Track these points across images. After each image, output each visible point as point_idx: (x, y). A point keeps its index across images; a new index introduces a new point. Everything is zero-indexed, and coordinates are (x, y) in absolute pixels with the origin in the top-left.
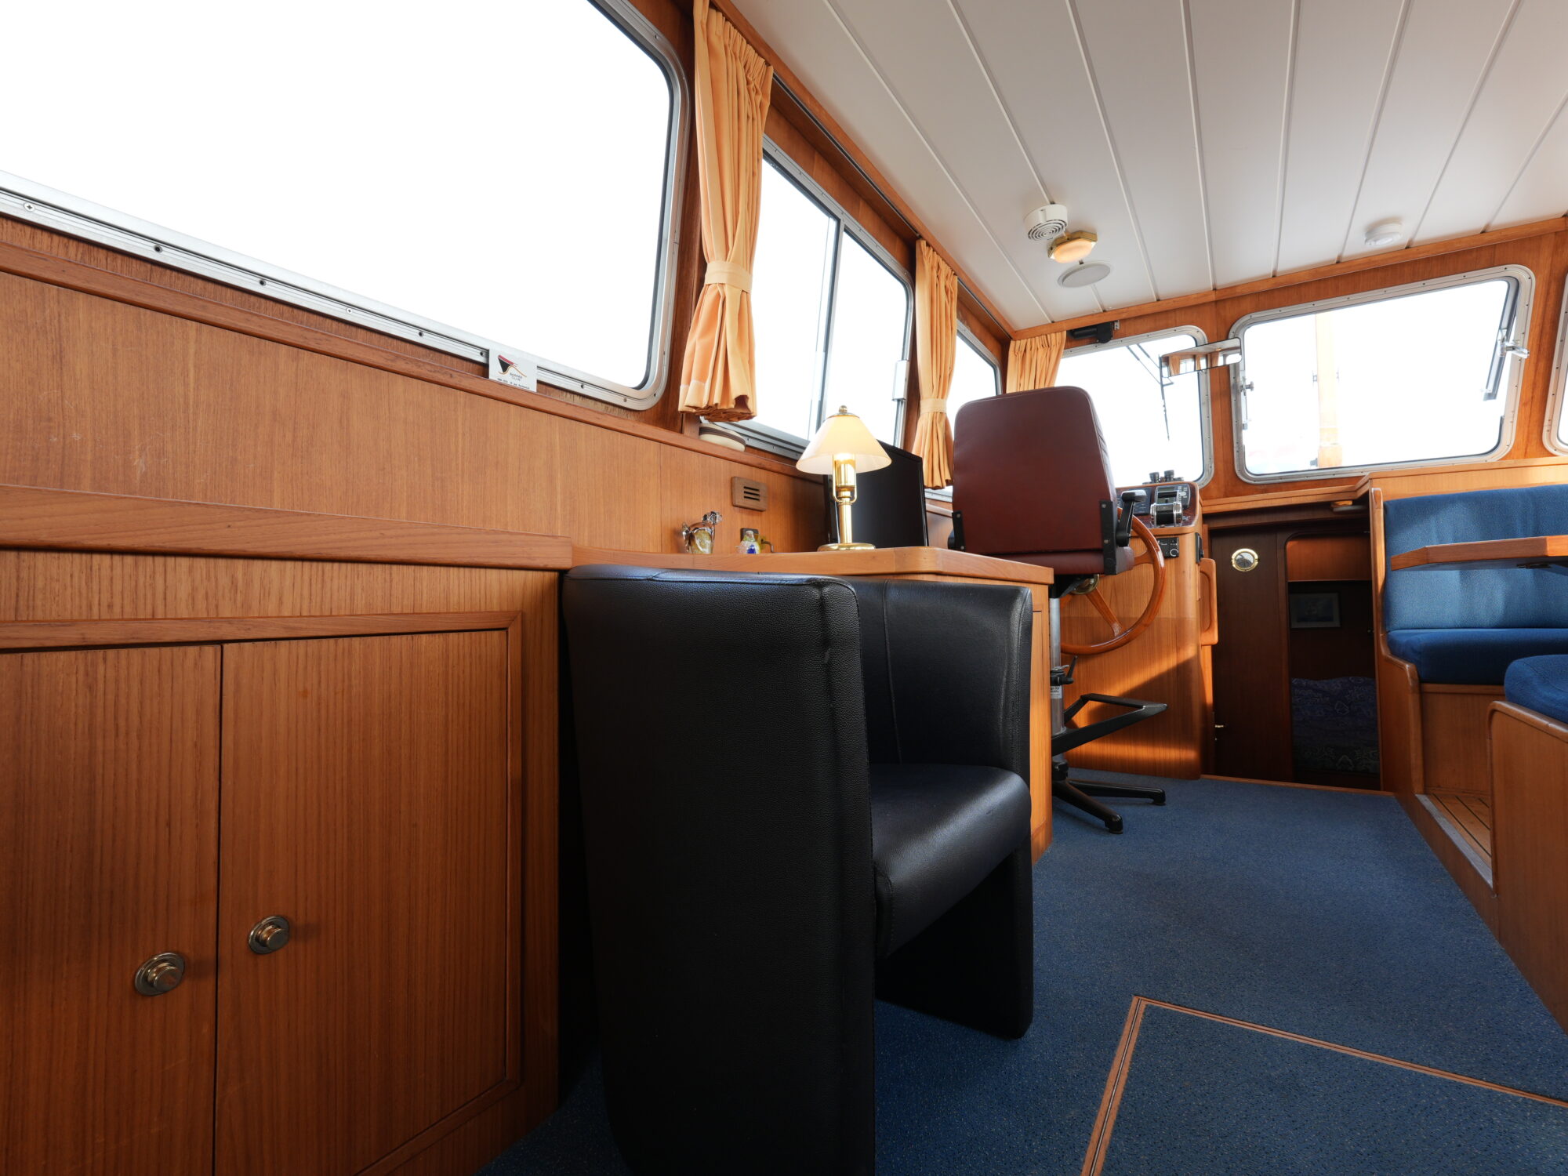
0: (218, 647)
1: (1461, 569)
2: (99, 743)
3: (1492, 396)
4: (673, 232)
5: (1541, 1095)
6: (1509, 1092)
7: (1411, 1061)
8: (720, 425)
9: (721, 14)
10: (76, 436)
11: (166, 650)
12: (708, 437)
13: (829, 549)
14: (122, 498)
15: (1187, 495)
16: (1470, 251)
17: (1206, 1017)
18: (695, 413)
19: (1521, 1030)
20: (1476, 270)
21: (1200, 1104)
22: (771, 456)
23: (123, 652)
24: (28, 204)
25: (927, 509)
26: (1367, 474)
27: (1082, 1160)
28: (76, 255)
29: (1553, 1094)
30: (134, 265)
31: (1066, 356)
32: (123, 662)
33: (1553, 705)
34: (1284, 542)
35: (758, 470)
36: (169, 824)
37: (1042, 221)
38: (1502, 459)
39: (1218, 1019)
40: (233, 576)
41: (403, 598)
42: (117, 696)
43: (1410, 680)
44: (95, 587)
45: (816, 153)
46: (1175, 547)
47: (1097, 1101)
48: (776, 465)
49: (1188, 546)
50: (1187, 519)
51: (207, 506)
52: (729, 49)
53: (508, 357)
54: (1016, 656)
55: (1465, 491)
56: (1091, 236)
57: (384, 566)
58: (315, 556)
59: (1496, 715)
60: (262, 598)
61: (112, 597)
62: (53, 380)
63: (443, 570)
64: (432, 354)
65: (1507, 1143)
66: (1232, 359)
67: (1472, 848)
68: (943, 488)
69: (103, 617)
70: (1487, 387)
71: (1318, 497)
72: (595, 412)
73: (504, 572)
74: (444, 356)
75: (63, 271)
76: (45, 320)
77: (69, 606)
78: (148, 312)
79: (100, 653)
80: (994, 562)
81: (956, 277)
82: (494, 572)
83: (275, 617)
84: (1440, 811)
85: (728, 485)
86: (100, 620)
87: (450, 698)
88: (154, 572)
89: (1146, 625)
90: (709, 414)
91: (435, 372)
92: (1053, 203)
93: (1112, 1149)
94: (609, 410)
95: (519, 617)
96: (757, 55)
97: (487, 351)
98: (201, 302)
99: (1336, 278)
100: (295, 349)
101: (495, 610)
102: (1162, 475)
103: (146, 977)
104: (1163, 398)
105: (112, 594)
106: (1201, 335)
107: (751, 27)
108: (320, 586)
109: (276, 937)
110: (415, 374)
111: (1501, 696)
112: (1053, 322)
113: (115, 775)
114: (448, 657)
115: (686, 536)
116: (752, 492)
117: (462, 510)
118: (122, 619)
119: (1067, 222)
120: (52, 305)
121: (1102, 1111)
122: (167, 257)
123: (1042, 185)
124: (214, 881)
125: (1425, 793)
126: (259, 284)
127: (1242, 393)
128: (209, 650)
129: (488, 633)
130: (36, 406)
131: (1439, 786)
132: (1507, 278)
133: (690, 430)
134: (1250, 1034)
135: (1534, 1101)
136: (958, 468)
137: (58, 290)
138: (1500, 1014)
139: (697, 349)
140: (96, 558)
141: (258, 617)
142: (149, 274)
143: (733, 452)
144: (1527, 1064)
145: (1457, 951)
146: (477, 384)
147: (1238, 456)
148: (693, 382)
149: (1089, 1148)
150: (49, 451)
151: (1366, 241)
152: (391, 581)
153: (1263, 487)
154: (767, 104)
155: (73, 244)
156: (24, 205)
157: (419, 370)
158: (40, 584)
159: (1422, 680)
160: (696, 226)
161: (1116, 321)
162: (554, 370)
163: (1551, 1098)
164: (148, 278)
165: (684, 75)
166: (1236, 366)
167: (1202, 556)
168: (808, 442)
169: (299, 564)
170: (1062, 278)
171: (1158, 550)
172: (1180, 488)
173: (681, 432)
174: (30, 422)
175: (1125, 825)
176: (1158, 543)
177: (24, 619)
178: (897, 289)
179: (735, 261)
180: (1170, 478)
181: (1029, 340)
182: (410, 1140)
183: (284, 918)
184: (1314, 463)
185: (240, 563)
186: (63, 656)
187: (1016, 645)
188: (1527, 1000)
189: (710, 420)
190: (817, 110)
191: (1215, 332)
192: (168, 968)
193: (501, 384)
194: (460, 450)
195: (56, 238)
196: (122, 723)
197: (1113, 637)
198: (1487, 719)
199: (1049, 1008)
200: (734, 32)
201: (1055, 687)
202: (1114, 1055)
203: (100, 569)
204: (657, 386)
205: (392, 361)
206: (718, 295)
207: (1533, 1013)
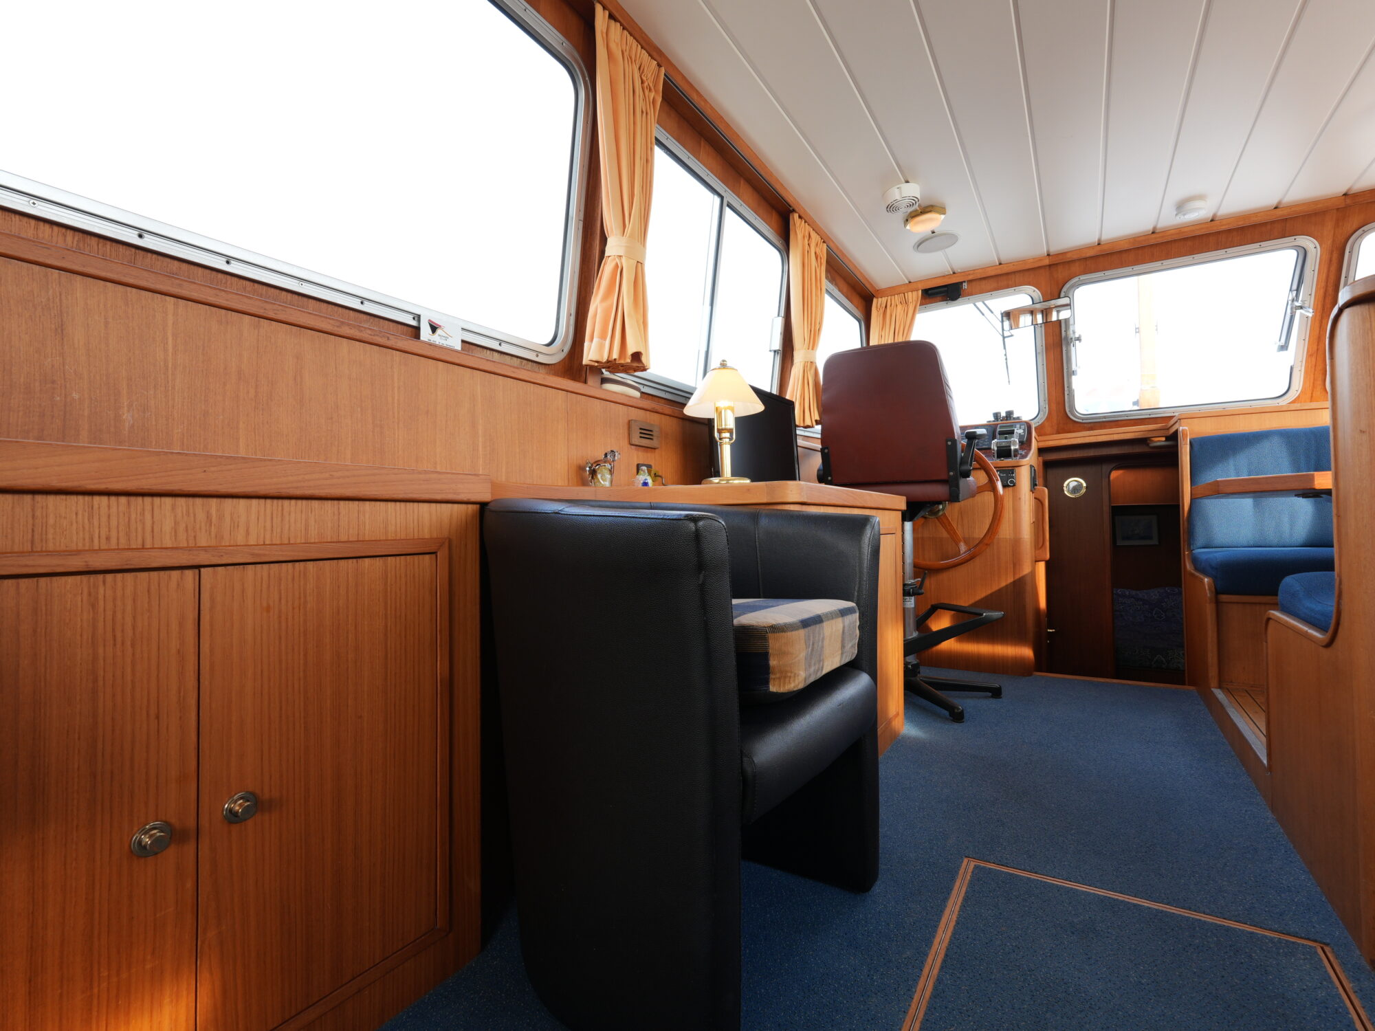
0: (197, 571)
1: (1254, 497)
2: (101, 651)
3: (1284, 348)
4: (578, 210)
5: (1294, 936)
6: (1267, 933)
7: (1190, 909)
8: (620, 376)
9: (618, 24)
10: (76, 396)
11: (154, 574)
12: (608, 386)
13: (711, 483)
14: (116, 449)
15: (1024, 432)
16: (1264, 224)
17: (1024, 875)
18: (596, 367)
19: (1282, 884)
20: (1270, 240)
21: (1014, 944)
22: (663, 401)
23: (119, 576)
24: (32, 201)
25: (798, 444)
26: (1176, 414)
27: (914, 990)
28: (73, 243)
29: (1303, 935)
30: (121, 250)
31: (921, 311)
32: (119, 584)
33: (1313, 614)
34: (1109, 470)
35: (652, 414)
36: (158, 717)
37: (898, 197)
38: (1289, 403)
39: (1033, 876)
40: (208, 512)
41: (349, 529)
42: (114, 612)
43: (1208, 592)
44: (96, 523)
45: (703, 139)
46: (1013, 477)
47: (929, 942)
48: (667, 409)
49: (1024, 477)
50: (1023, 453)
51: (187, 455)
52: (626, 54)
53: (437, 321)
54: (865, 574)
55: (1258, 430)
56: (941, 209)
57: (333, 502)
58: (276, 494)
59: (1271, 622)
60: (232, 529)
61: (109, 531)
62: (56, 349)
63: (382, 504)
64: (372, 319)
65: (1262, 975)
66: (1064, 314)
67: (1254, 733)
68: (813, 427)
69: (102, 548)
70: (1280, 340)
71: (1136, 434)
72: (511, 366)
73: (433, 505)
74: (382, 320)
75: (63, 258)
76: (49, 299)
77: (75, 539)
78: (134, 290)
79: (101, 577)
80: (852, 492)
81: (825, 245)
82: (426, 506)
83: (242, 546)
84: (1231, 703)
85: (626, 427)
86: (100, 550)
87: (389, 612)
88: (143, 510)
89: (987, 545)
90: (609, 367)
91: (374, 335)
92: (907, 182)
93: (939, 981)
94: (523, 364)
95: (447, 544)
96: (650, 58)
97: (419, 316)
98: (177, 281)
99: (1151, 246)
100: (257, 319)
101: (426, 537)
102: (1003, 414)
103: (140, 842)
104: (1005, 348)
105: (109, 528)
106: (1037, 294)
107: (645, 34)
108: (280, 519)
109: (246, 810)
110: (357, 338)
111: (1275, 606)
112: (910, 282)
113: (114, 676)
114: (387, 577)
115: (589, 471)
116: (646, 433)
117: (398, 452)
118: (118, 549)
119: (919, 198)
120: (54, 287)
121: (933, 951)
122: (149, 242)
123: (898, 168)
124: (194, 763)
125: (1220, 687)
126: (225, 263)
127: (1072, 345)
128: (189, 574)
129: (421, 556)
130: (42, 371)
131: (1231, 682)
132: (1296, 247)
133: (593, 381)
134: (1059, 888)
135: (1287, 941)
136: (826, 409)
137: (59, 273)
138: (1267, 871)
139: (599, 311)
140: (97, 499)
141: (230, 546)
142: (133, 257)
143: (631, 399)
144: (1285, 911)
145: (1236, 820)
146: (410, 345)
147: (1069, 398)
148: (595, 340)
149: (920, 982)
150: (53, 407)
151: (1176, 215)
152: (339, 514)
153: (1089, 425)
154: (659, 100)
155: (70, 233)
156: (29, 202)
157: (361, 334)
158: (51, 521)
159: (1218, 592)
160: (598, 205)
161: (964, 282)
162: (476, 331)
163: (1302, 938)
164: (133, 261)
165: (586, 75)
166: (1067, 321)
167: (1036, 485)
168: (695, 389)
169: (262, 501)
170: (917, 244)
171: (997, 480)
172: (1018, 426)
173: (585, 382)
174: (37, 384)
175: (966, 716)
176: (997, 474)
177: (39, 549)
178: (774, 255)
179: (631, 236)
180: (1010, 417)
181: (889, 297)
182: (358, 976)
183: (253, 794)
184: (1136, 403)
185: (214, 501)
186: (70, 579)
187: (865, 565)
188: (1290, 859)
189: (610, 372)
190: (703, 103)
191: (1049, 291)
192: (158, 834)
193: (431, 345)
194: (396, 401)
195: (56, 228)
196: (119, 635)
197: (959, 555)
198: (1264, 625)
199: (893, 868)
200: (630, 39)
201: (908, 598)
202: (946, 906)
203: (99, 508)
204: (564, 342)
205: (338, 327)
206: (617, 264)
207: (1295, 870)
